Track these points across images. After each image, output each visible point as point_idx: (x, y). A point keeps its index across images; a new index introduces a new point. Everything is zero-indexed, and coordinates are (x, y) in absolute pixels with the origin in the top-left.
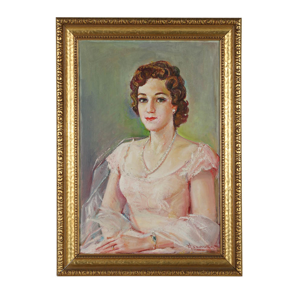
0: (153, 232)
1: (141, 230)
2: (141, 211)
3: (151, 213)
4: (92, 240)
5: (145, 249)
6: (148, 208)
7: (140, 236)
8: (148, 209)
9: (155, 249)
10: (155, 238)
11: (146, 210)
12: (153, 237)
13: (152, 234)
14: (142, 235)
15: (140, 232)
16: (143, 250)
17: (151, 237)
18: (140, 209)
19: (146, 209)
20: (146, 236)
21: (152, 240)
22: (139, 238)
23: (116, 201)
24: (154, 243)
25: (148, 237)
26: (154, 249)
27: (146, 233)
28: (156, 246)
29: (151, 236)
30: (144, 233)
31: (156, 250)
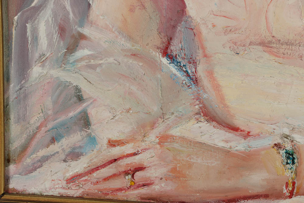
0: (286, 131)
1: (239, 122)
2: (241, 53)
3: (281, 60)
4: (51, 146)
5: (251, 192)
6: (270, 39)
7: (233, 144)
8: (270, 42)
9: (290, 197)
10: (291, 156)
11: (260, 48)
12: (283, 152)
13: (279, 141)
14: (243, 140)
15: (235, 129)
16: (242, 194)
17: (274, 150)
18: (235, 44)
19: (262, 44)
20: (255, 144)
21: (278, 163)
22: (229, 152)
23: (144, 7)
24: (288, 174)
25: (264, 149)
26: (288, 194)
27: (259, 135)
28: (294, 183)
29: (278, 146)
30: (247, 135)
31: (294, 199)
